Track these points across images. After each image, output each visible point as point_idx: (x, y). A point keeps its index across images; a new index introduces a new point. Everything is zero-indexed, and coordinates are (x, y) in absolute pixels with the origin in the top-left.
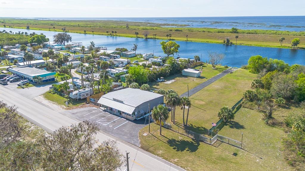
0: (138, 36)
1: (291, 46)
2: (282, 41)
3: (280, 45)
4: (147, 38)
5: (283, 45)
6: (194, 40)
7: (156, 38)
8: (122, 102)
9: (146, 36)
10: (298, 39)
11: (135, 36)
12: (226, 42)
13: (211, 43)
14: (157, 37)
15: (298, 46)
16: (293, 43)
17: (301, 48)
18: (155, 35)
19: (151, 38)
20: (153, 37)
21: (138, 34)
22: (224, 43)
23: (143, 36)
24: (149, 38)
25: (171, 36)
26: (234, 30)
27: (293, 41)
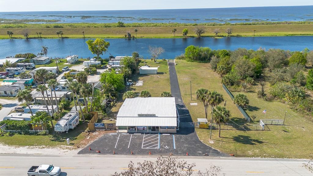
0: (13, 36)
1: (183, 36)
2: (174, 32)
3: (174, 36)
4: (28, 38)
5: (176, 35)
6: (92, 36)
7: (42, 38)
8: (153, 116)
9: (27, 35)
10: (186, 29)
11: (8, 36)
12: (127, 36)
13: (113, 38)
14: (42, 36)
15: (187, 35)
16: (184, 33)
17: (190, 37)
18: (40, 33)
19: (35, 38)
20: (36, 36)
21: (13, 34)
22: (126, 37)
23: (23, 36)
24: (31, 38)
25: (63, 34)
26: (121, 24)
27: (183, 31)
